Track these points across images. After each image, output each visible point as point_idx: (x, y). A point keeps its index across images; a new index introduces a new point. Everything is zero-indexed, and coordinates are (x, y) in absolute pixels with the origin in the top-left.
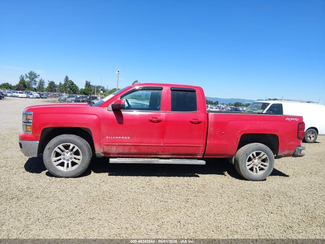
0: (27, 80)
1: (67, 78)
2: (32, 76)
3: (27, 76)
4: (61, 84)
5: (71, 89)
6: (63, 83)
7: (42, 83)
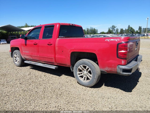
0: (111, 29)
1: (129, 26)
2: (113, 27)
3: (111, 28)
4: (126, 29)
5: (131, 31)
6: (127, 29)
7: (117, 30)
